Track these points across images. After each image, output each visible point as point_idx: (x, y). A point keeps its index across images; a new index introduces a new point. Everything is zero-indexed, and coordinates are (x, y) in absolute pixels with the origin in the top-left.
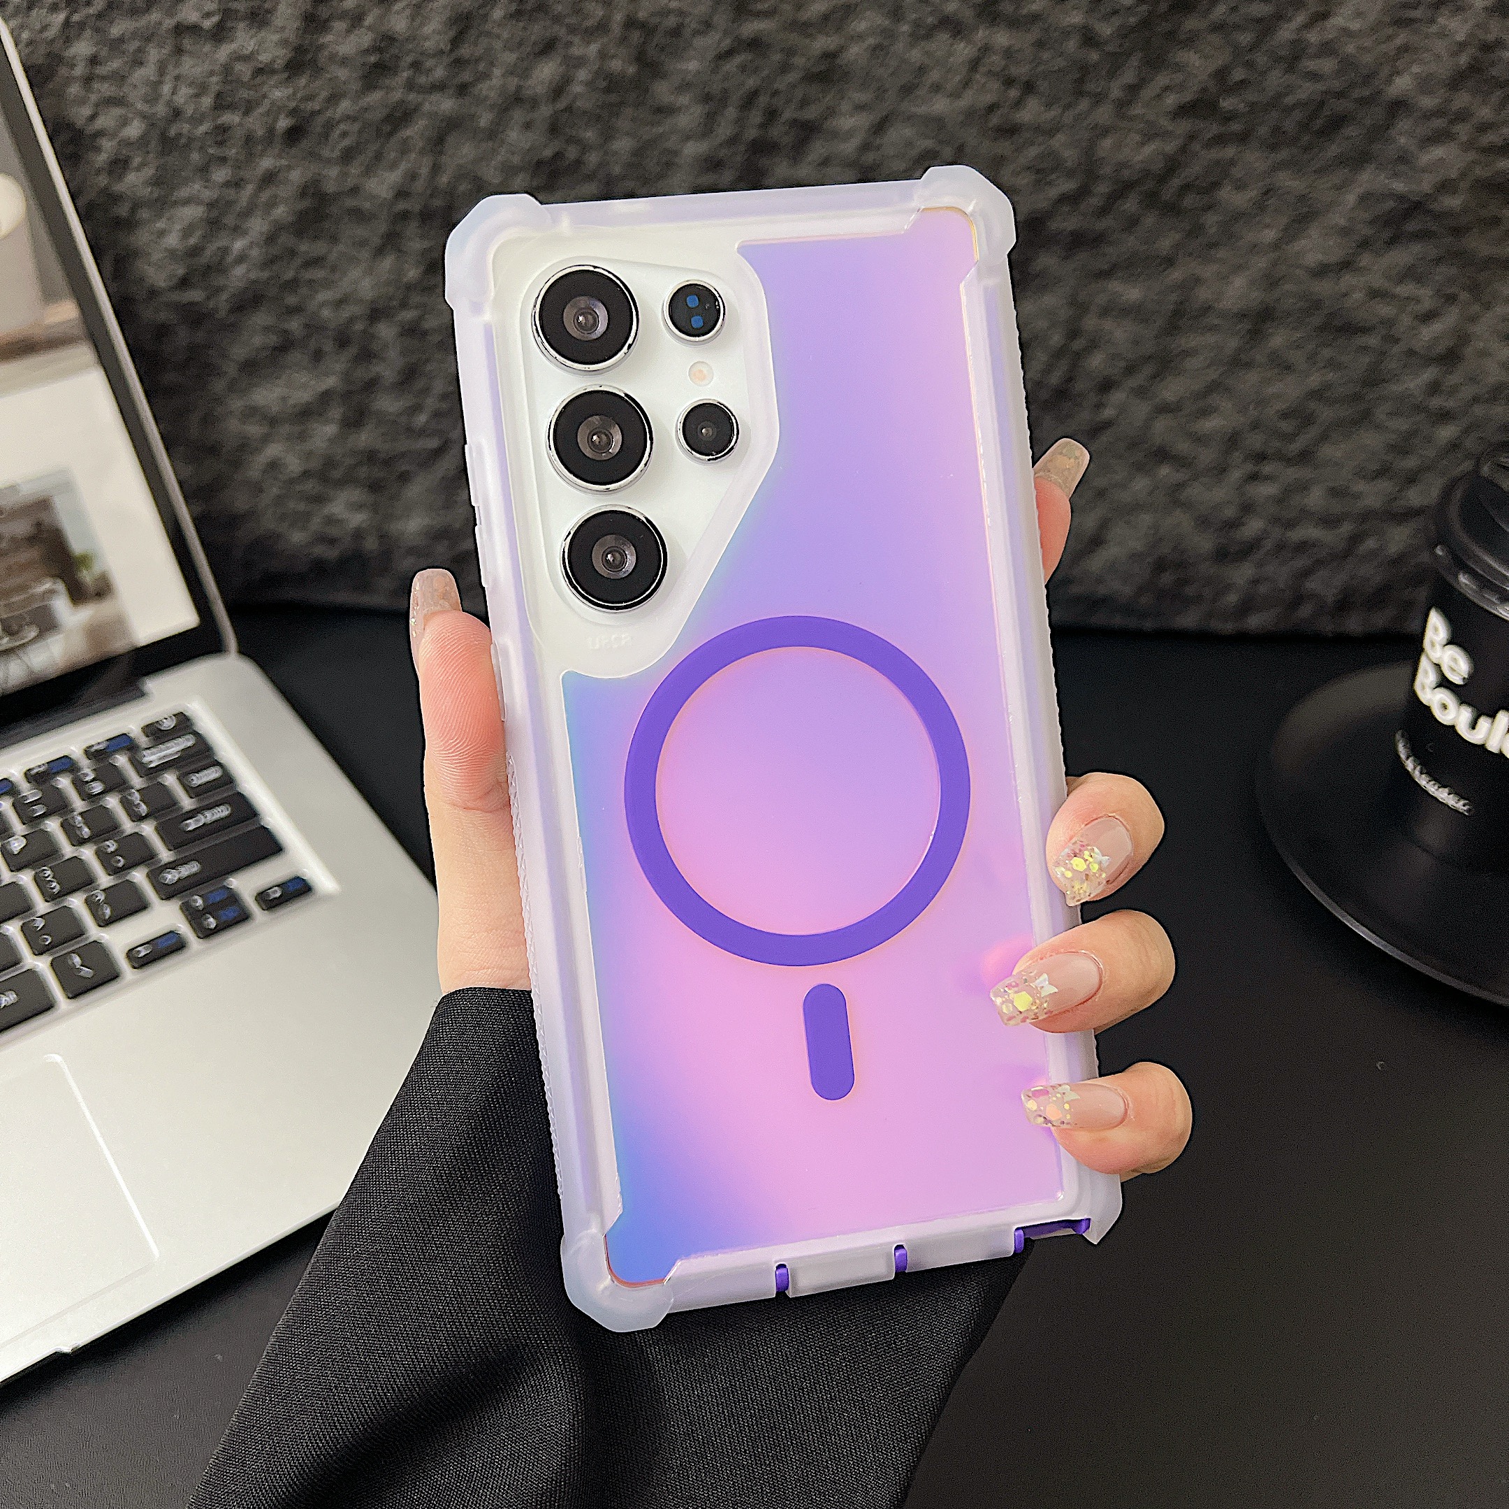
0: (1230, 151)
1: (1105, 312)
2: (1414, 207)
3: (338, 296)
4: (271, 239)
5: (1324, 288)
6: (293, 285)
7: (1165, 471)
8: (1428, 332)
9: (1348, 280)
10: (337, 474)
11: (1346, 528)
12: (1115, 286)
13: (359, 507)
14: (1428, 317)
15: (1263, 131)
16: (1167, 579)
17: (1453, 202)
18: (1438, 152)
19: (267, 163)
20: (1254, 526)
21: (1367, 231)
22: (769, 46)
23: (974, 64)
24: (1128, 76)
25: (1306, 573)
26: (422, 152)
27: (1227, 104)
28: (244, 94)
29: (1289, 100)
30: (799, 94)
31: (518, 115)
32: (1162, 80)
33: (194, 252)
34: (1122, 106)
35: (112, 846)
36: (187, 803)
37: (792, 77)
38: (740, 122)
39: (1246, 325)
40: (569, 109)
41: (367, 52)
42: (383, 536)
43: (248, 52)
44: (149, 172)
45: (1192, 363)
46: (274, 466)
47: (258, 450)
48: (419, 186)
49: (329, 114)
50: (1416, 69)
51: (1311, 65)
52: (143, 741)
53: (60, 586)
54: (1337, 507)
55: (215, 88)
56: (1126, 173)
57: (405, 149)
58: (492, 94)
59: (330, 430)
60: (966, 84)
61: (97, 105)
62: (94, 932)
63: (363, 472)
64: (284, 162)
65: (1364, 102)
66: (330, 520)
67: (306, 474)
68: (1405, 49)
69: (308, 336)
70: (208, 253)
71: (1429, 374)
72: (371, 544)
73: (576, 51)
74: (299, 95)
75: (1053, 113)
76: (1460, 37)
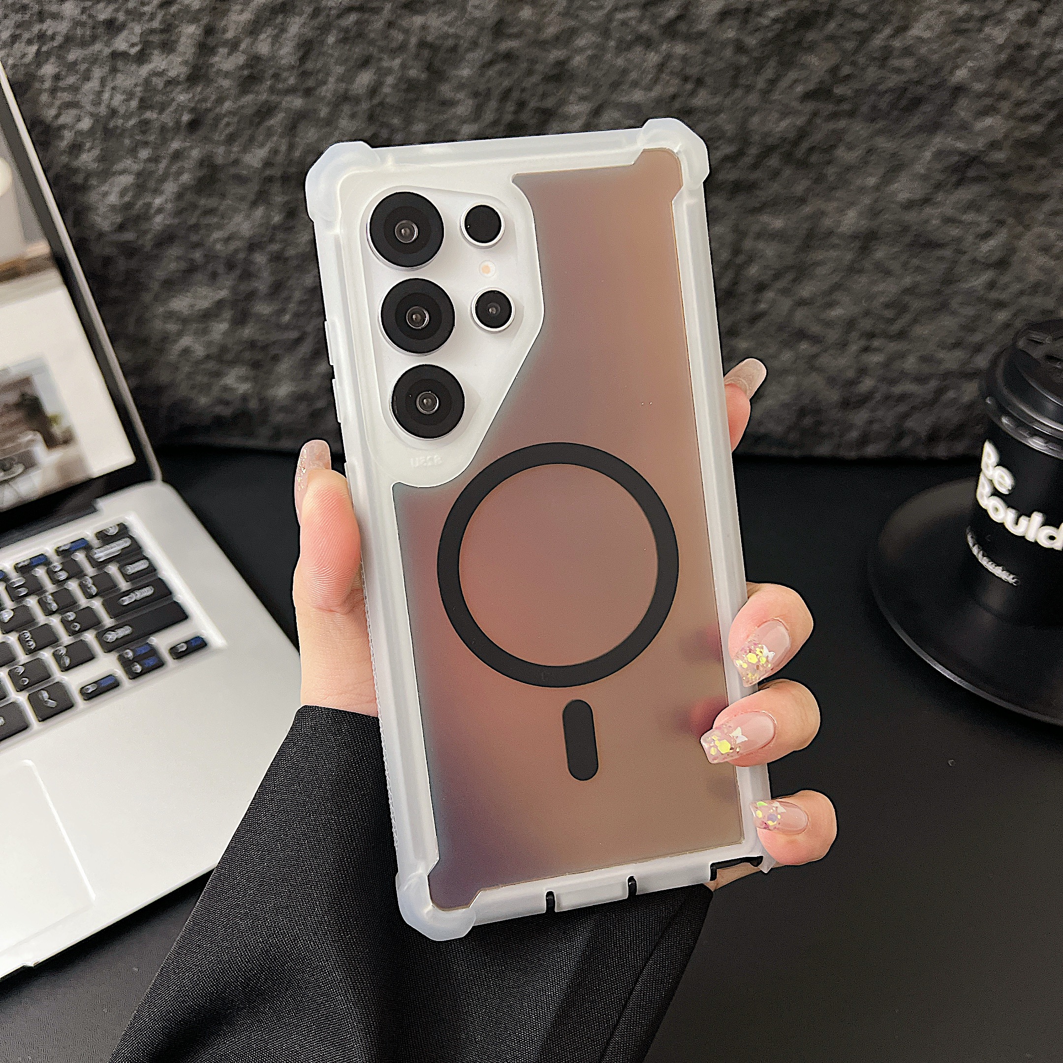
0: (842, 123)
1: (759, 236)
2: (971, 160)
3: (226, 235)
4: (179, 196)
5: (911, 217)
6: (196, 227)
7: (804, 346)
8: (987, 246)
9: (928, 211)
10: (229, 357)
11: (933, 384)
12: (765, 218)
13: (244, 379)
14: (986, 236)
15: (865, 109)
16: (808, 421)
17: (999, 156)
18: (988, 121)
19: (175, 145)
20: (867, 384)
21: (940, 177)
22: (518, 57)
23: (661, 67)
24: (769, 72)
25: (905, 416)
26: (282, 136)
27: (839, 90)
28: (158, 98)
29: (882, 88)
30: (540, 89)
31: (346, 109)
32: (792, 75)
33: (128, 206)
34: (766, 93)
35: (71, 616)
36: (124, 585)
37: (535, 79)
38: (500, 110)
39: (857, 244)
40: (381, 104)
41: (242, 68)
42: (262, 400)
43: (161, 70)
44: (96, 152)
45: (821, 271)
46: (186, 351)
47: (175, 341)
48: (280, 158)
49: (218, 110)
50: (970, 64)
51: (896, 63)
52: (95, 542)
53: (39, 437)
54: (926, 369)
55: (139, 94)
56: (770, 141)
57: (270, 133)
58: (328, 95)
59: (223, 326)
60: (656, 81)
61: (60, 108)
62: (58, 675)
63: (247, 355)
64: (188, 144)
65: (933, 88)
66: (226, 389)
67: (208, 357)
68: (962, 50)
69: (207, 263)
70: (137, 207)
71: (987, 276)
72: (253, 405)
73: (385, 64)
74: (196, 99)
75: (717, 100)
76: (1001, 41)
